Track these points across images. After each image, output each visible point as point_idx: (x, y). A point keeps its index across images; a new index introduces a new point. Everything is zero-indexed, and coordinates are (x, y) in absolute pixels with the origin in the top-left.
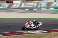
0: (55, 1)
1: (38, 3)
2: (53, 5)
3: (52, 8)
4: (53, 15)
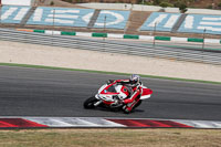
0: (160, 8)
1: (97, 12)
2: (152, 25)
4: (151, 61)
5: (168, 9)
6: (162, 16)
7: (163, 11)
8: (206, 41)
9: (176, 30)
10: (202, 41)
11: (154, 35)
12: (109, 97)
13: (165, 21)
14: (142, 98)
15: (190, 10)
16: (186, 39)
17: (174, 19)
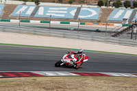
0: (23, 2)
2: (18, 13)
3: (16, 19)
5: (28, 3)
6: (24, 7)
7: (25, 4)
8: (52, 22)
9: (33, 16)
10: (49, 22)
11: (19, 19)
12: (68, 61)
13: (26, 10)
14: (84, 61)
15: (41, 4)
16: (39, 21)
17: (32, 9)
